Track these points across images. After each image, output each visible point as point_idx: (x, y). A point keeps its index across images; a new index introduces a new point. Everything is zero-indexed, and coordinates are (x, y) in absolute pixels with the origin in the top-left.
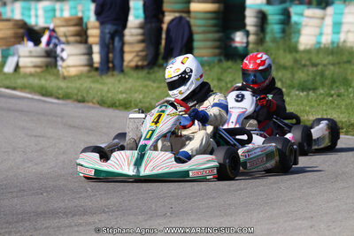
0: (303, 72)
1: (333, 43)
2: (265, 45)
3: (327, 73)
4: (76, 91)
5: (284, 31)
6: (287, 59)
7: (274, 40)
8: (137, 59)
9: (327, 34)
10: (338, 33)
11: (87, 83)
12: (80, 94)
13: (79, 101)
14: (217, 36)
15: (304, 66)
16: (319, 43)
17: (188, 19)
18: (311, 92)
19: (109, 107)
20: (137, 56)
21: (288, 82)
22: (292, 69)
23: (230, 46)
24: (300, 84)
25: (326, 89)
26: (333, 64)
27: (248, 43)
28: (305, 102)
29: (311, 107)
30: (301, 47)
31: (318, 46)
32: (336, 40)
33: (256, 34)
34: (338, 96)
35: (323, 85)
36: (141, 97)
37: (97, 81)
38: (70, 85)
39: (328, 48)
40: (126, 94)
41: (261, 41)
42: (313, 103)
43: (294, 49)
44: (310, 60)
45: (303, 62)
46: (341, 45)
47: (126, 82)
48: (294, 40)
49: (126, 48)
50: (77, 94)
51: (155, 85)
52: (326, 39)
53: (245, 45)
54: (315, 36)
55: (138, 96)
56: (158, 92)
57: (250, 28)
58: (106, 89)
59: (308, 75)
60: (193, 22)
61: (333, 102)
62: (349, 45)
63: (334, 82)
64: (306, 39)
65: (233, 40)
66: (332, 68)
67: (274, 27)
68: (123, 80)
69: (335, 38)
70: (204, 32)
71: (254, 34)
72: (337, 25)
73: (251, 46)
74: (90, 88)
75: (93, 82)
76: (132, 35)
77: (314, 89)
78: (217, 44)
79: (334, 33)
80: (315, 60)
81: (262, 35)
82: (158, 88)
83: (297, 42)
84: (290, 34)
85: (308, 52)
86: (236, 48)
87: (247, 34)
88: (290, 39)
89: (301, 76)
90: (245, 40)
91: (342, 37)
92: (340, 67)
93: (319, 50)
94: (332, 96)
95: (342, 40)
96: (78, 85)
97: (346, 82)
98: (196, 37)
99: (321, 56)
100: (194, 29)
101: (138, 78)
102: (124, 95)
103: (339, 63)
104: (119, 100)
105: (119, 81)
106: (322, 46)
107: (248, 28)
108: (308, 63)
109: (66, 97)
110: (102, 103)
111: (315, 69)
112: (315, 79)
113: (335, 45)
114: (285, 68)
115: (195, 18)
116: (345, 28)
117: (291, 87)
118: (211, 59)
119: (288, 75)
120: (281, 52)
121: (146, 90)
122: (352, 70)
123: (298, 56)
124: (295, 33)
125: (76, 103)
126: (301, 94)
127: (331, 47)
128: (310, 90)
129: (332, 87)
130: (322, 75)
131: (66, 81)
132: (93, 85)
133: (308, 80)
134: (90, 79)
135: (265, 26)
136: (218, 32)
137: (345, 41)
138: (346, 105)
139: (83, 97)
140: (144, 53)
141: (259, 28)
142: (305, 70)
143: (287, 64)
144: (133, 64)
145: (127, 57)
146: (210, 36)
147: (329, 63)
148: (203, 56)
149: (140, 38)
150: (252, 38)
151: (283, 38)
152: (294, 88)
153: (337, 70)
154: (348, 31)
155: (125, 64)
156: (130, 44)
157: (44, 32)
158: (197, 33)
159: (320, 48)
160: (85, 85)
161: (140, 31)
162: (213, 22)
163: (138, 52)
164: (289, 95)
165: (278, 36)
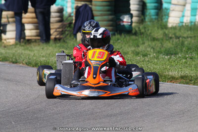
0: (170, 42)
1: (191, 22)
2: (144, 24)
3: (186, 43)
4: (12, 56)
5: (157, 14)
6: (158, 34)
7: (151, 21)
8: (55, 33)
9: (188, 16)
10: (195, 15)
12: (14, 57)
13: (13, 63)
14: (110, 17)
15: (171, 38)
16: (183, 22)
17: (90, 6)
18: (172, 56)
19: (33, 66)
20: (56, 31)
21: (158, 49)
22: (162, 40)
23: (120, 24)
24: (166, 50)
25: (183, 54)
26: (191, 37)
27: (132, 22)
28: (168, 63)
30: (170, 25)
31: (181, 24)
32: (193, 21)
33: (138, 16)
34: (191, 58)
35: (181, 51)
36: (56, 59)
37: (27, 49)
38: (8, 51)
39: (188, 26)
40: (46, 57)
41: (142, 21)
42: (172, 64)
43: (165, 27)
44: (175, 34)
45: (170, 36)
46: (197, 23)
47: (47, 49)
48: (164, 21)
50: (12, 58)
52: (187, 20)
53: (130, 24)
54: (179, 17)
57: (134, 12)
58: (33, 54)
59: (173, 44)
60: (94, 8)
61: (186, 62)
63: (189, 49)
64: (173, 20)
65: (122, 21)
66: (189, 39)
67: (151, 12)
68: (45, 48)
69: (193, 19)
70: (101, 15)
71: (136, 16)
72: (194, 10)
73: (134, 25)
74: (22, 53)
75: (25, 50)
76: (53, 17)
77: (176, 54)
78: (111, 23)
79: (192, 15)
81: (142, 17)
83: (167, 22)
84: (162, 16)
85: (174, 28)
86: (124, 25)
87: (131, 16)
88: (162, 20)
89: (168, 45)
90: (130, 21)
92: (195, 39)
93: (182, 27)
94: (186, 59)
95: (197, 20)
96: (14, 52)
99: (182, 31)
100: (94, 13)
101: (56, 47)
102: (44, 58)
103: (195, 37)
104: (41, 62)
105: (43, 49)
106: (184, 24)
107: (132, 12)
108: (173, 36)
110: (29, 64)
111: (178, 40)
112: (176, 47)
113: (193, 24)
114: (158, 40)
115: (96, 6)
117: (160, 52)
119: (158, 44)
120: (156, 28)
123: (167, 32)
124: (165, 15)
126: (166, 57)
127: (190, 25)
128: (172, 54)
129: (187, 52)
130: (183, 44)
131: (6, 49)
132: (23, 51)
133: (171, 48)
134: (23, 48)
135: (145, 10)
136: (111, 15)
138: (195, 65)
139: (16, 60)
140: (61, 30)
141: (141, 12)
142: (171, 41)
143: (159, 37)
144: (53, 37)
146: (106, 17)
147: (188, 37)
150: (135, 19)
151: (155, 19)
153: (193, 41)
156: (53, 23)
158: (97, 16)
159: (183, 25)
160: (18, 52)
161: (58, 14)
162: (107, 8)
163: (56, 29)
164: (157, 58)
165: (154, 17)
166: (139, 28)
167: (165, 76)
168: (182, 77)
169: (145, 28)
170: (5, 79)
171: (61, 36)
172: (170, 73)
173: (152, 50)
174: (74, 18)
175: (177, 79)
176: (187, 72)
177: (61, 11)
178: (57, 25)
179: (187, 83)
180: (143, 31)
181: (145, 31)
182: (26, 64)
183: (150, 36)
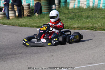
1: (78, 7)
2: (60, 8)
3: (77, 14)
4: (12, 23)
5: (65, 4)
6: (66, 12)
7: (63, 7)
8: (27, 14)
9: (76, 4)
10: (79, 4)
11: (15, 21)
13: (13, 25)
14: (48, 6)
15: (71, 13)
16: (75, 7)
17: (40, 2)
19: (21, 26)
20: (27, 13)
21: (67, 17)
22: (68, 14)
23: (51, 9)
24: (70, 18)
26: (78, 12)
27: (56, 8)
28: (71, 22)
29: (73, 23)
30: (70, 8)
31: (74, 8)
32: (79, 6)
34: (80, 20)
35: (76, 17)
36: (29, 23)
38: (10, 21)
39: (77, 8)
41: (59, 7)
43: (68, 9)
44: (72, 11)
45: (71, 12)
47: (25, 20)
48: (68, 6)
49: (25, 11)
50: (12, 24)
51: (32, 20)
52: (76, 6)
54: (73, 5)
55: (28, 23)
56: (33, 22)
58: (20, 22)
59: (72, 15)
60: (41, 3)
61: (78, 22)
62: (82, 7)
63: (79, 17)
64: (71, 6)
65: (52, 7)
66: (78, 13)
67: (63, 3)
70: (44, 6)
71: (57, 6)
72: (79, 2)
76: (26, 8)
77: (74, 19)
78: (48, 8)
79: (78, 4)
80: (74, 11)
81: (60, 6)
82: (33, 21)
83: (69, 7)
84: (67, 5)
85: (72, 9)
87: (56, 5)
88: (67, 6)
89: (70, 15)
90: (55, 7)
91: (80, 5)
92: (80, 13)
93: (75, 9)
94: (78, 20)
95: (80, 6)
96: (12, 21)
97: (82, 16)
98: (42, 7)
99: (75, 10)
100: (42, 5)
101: (28, 19)
102: (24, 23)
103: (80, 12)
104: (23, 25)
105: (23, 20)
107: (56, 4)
108: (72, 12)
109: (9, 24)
110: (19, 26)
111: (74, 13)
112: (74, 16)
113: (79, 7)
115: (42, 2)
116: (81, 3)
117: (68, 18)
118: (47, 12)
119: (67, 15)
120: (65, 10)
121: (30, 21)
122: (83, 13)
123: (69, 11)
124: (68, 5)
125: (12, 26)
126: (70, 20)
129: (78, 18)
130: (76, 15)
132: (16, 21)
133: (72, 17)
134: (15, 20)
136: (48, 5)
137: (81, 6)
138: (82, 22)
140: (29, 12)
141: (59, 4)
143: (67, 13)
144: (27, 15)
145: (25, 13)
146: (46, 6)
147: (77, 12)
148: (45, 12)
149: (28, 8)
151: (65, 6)
152: (68, 19)
153: (79, 14)
154: (82, 3)
155: (24, 15)
156: (25, 10)
157: (3, 8)
158: (43, 6)
159: (75, 8)
160: (14, 21)
161: (28, 6)
162: (47, 3)
163: (28, 12)
164: (67, 21)
165: (64, 5)
166: (59, 10)
167: (71, 27)
168: (78, 27)
169: (61, 10)
170: (11, 32)
171: (30, 15)
172: (73, 26)
173: (65, 18)
174: (34, 7)
175: (76, 28)
176: (79, 25)
177: (29, 5)
178: (28, 10)
179: (80, 29)
180: (60, 11)
181: (61, 11)
182: (18, 26)
183: (63, 12)
